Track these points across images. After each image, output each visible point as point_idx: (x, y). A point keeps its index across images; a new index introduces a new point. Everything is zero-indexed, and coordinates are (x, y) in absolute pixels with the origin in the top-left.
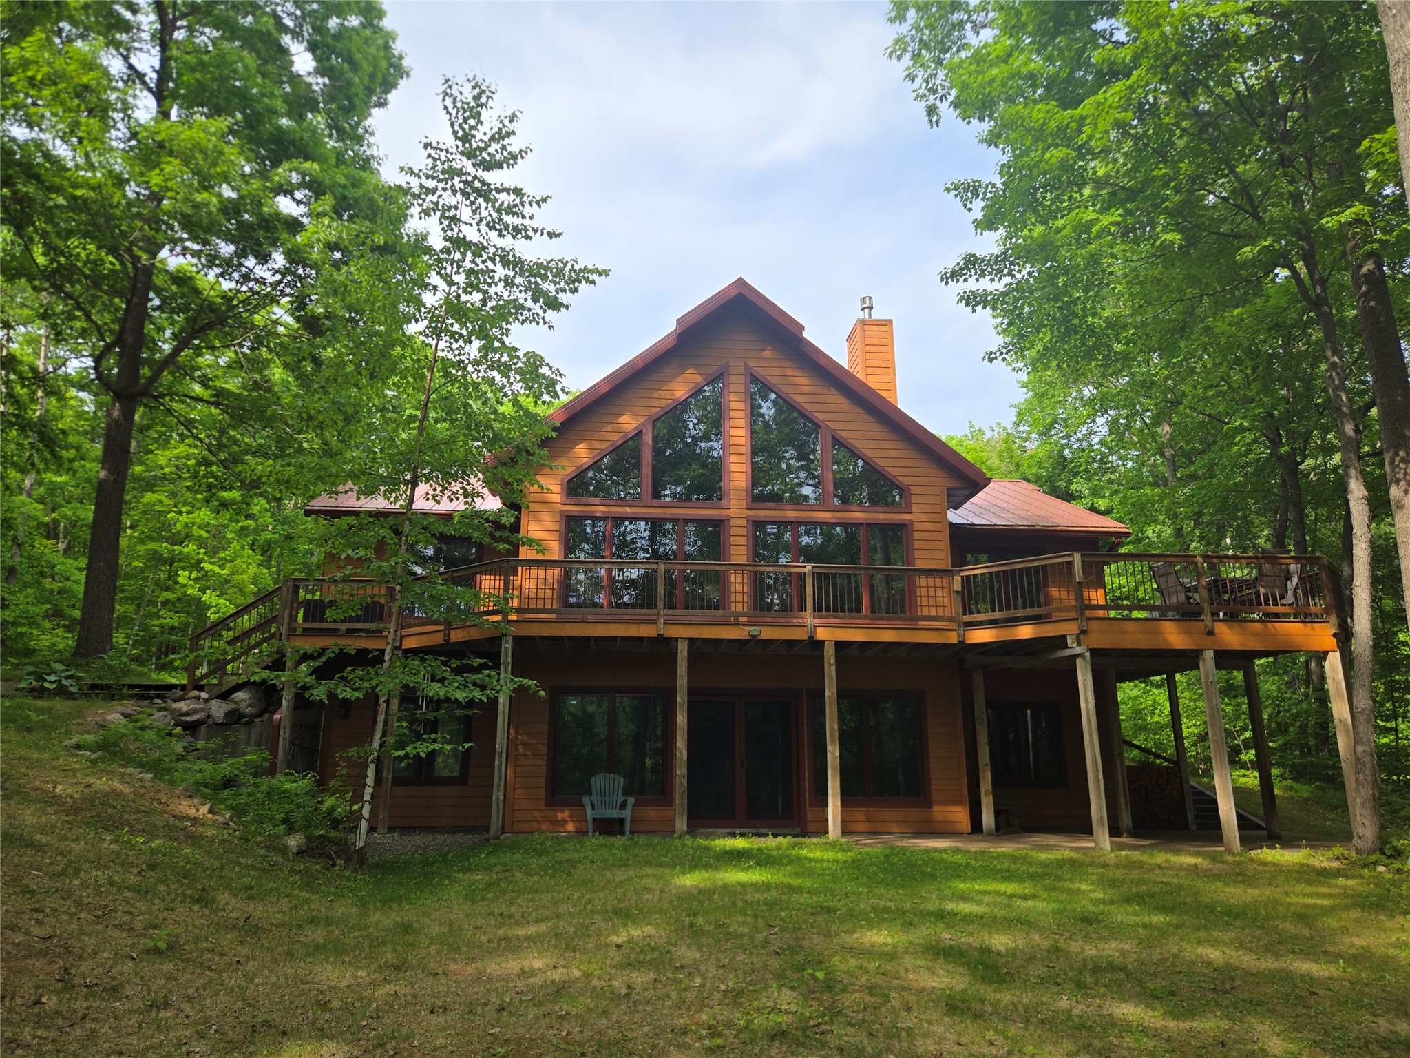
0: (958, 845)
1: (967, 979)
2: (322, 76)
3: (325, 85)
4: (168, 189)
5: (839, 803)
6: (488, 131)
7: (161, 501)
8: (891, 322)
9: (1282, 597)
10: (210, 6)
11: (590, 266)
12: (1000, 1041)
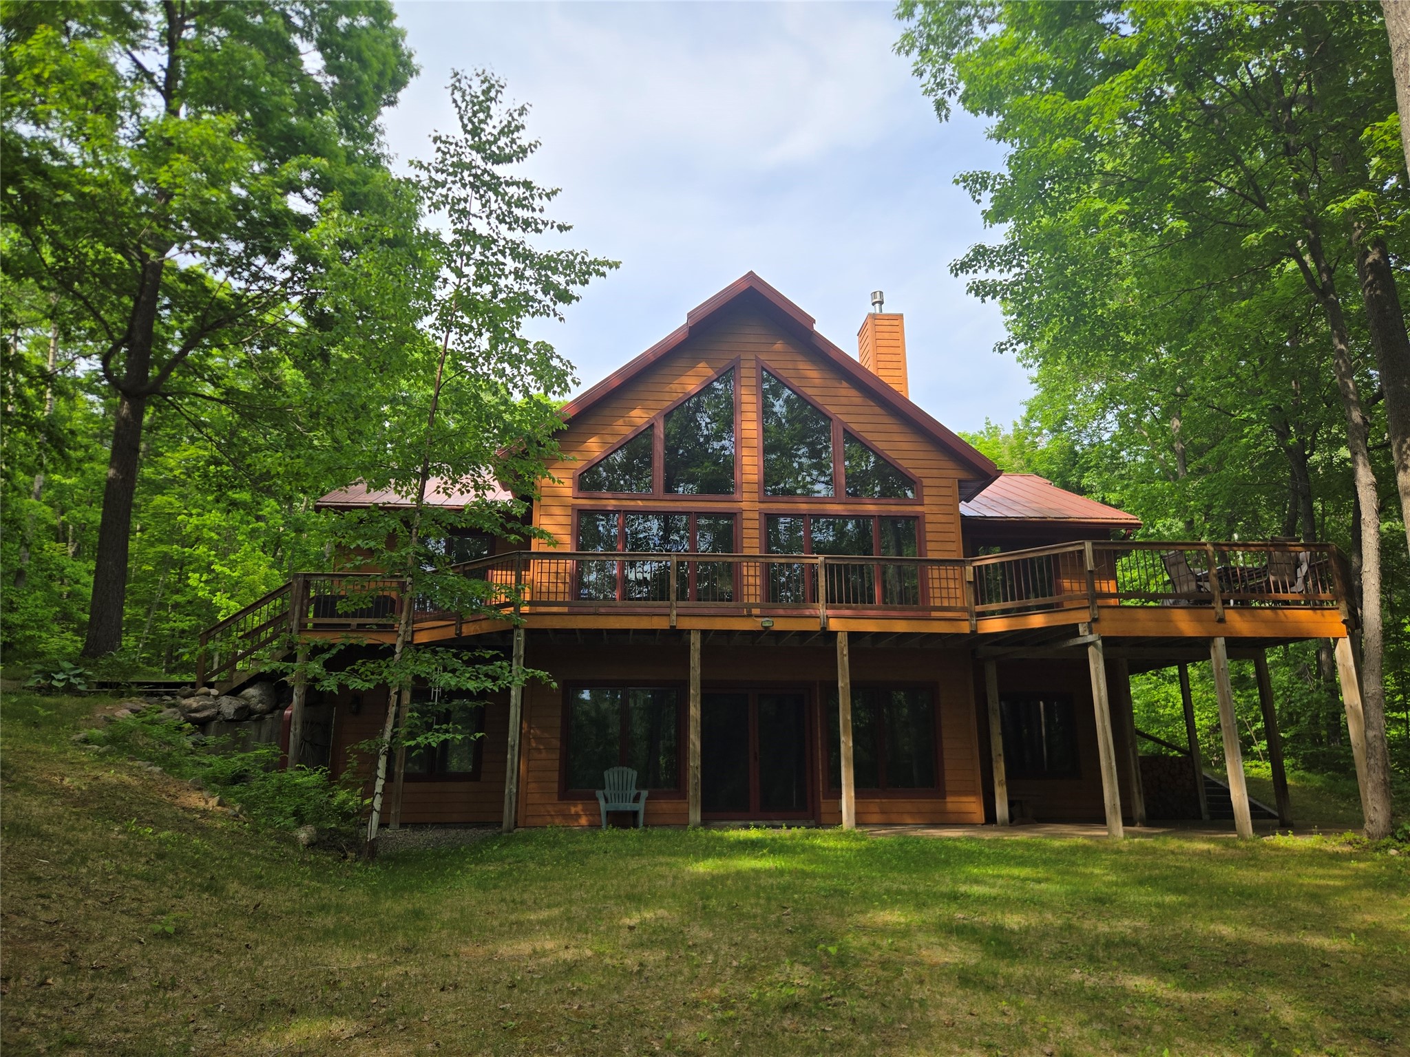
0: (972, 834)
1: (980, 955)
2: (331, 74)
3: (333, 83)
4: (177, 186)
5: (853, 794)
6: (497, 124)
7: (170, 503)
8: (901, 316)
9: (1292, 585)
10: (218, 6)
11: (600, 259)
12: (1012, 1011)
